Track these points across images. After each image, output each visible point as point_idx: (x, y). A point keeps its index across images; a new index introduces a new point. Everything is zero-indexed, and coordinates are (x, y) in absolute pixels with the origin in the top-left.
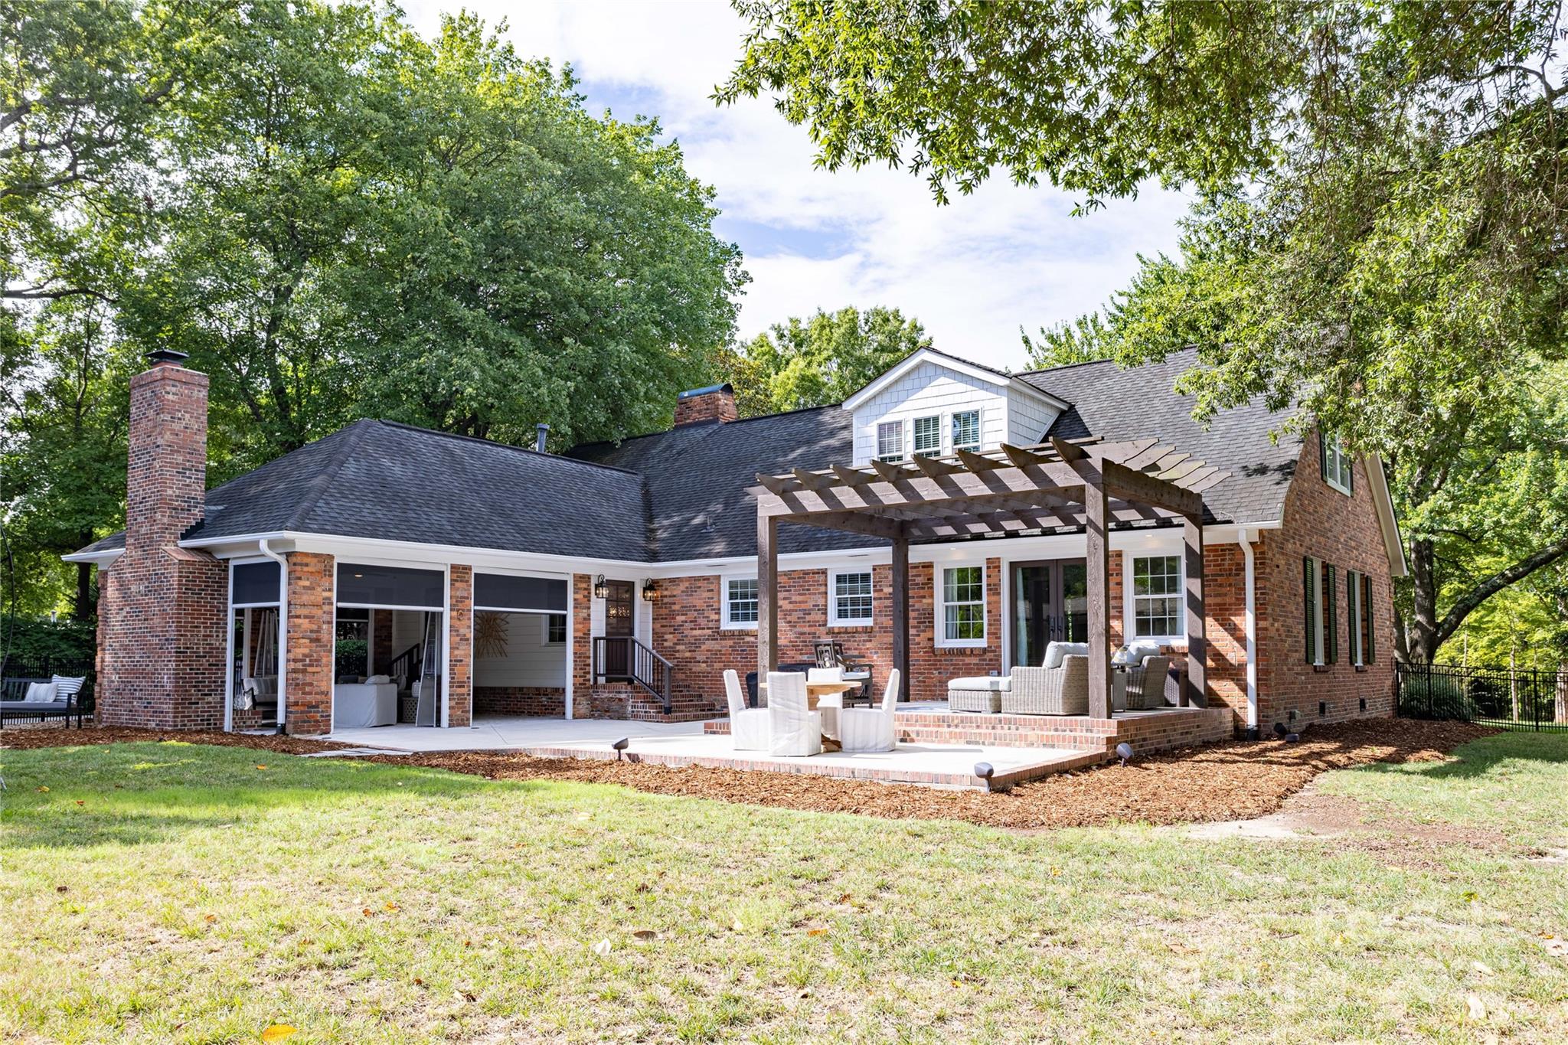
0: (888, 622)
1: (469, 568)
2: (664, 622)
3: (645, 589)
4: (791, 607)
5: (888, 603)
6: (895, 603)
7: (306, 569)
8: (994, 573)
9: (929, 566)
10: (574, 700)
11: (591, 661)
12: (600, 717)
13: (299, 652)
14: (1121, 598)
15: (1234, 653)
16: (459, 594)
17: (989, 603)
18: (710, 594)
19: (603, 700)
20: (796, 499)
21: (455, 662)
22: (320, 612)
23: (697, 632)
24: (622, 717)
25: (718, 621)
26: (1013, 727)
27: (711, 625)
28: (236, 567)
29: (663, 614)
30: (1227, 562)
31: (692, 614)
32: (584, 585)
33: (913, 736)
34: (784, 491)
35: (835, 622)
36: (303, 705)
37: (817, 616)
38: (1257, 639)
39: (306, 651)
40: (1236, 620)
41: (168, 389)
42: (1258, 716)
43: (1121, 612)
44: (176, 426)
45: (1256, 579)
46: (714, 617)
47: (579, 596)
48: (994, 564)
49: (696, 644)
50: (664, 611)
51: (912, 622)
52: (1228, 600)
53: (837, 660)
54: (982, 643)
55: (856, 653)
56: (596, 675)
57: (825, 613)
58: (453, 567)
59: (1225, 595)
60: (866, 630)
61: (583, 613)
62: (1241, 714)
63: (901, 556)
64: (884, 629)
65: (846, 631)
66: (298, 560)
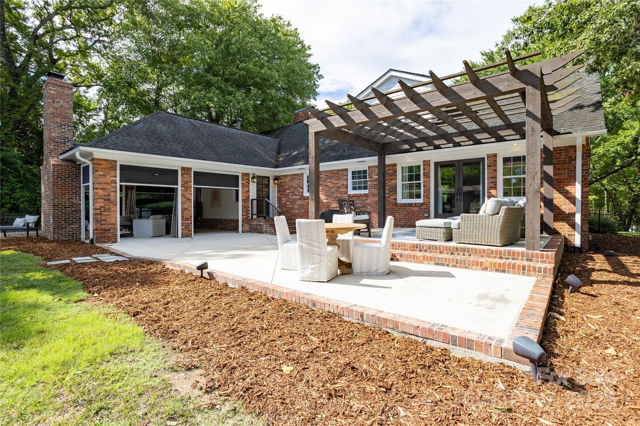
0: (375, 191)
1: (191, 169)
2: (282, 193)
3: (274, 180)
4: (332, 185)
5: (375, 183)
6: (379, 182)
7: (100, 166)
8: (427, 167)
9: (395, 165)
10: (242, 225)
11: (250, 209)
12: (254, 232)
13: (98, 205)
14: (496, 178)
15: (565, 206)
16: (185, 180)
17: (424, 182)
18: (299, 181)
19: (254, 225)
20: (329, 121)
21: (183, 210)
22: (109, 187)
23: (294, 197)
24: (261, 232)
25: (303, 192)
26: (466, 254)
27: (300, 194)
28: (83, 167)
29: (281, 190)
30: (562, 157)
31: (292, 190)
32: (246, 178)
33: (398, 257)
34: (322, 118)
35: (351, 192)
36: (101, 229)
37: (344, 189)
38: (582, 198)
39: (102, 205)
40: (568, 188)
41: (50, 88)
42: (581, 240)
43: (496, 185)
44: (55, 105)
45: (583, 165)
46: (301, 190)
47: (244, 182)
48: (427, 163)
49: (294, 202)
50: (282, 189)
51: (387, 191)
52: (563, 177)
53: (351, 209)
54: (421, 201)
55: (360, 205)
56: (252, 215)
57: (347, 188)
58: (183, 168)
59: (561, 174)
60: (365, 195)
61: (246, 189)
62: (569, 238)
63: (382, 161)
64: (373, 195)
65: (356, 196)
66: (96, 162)
